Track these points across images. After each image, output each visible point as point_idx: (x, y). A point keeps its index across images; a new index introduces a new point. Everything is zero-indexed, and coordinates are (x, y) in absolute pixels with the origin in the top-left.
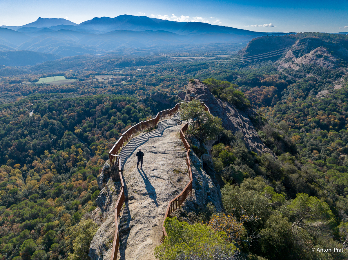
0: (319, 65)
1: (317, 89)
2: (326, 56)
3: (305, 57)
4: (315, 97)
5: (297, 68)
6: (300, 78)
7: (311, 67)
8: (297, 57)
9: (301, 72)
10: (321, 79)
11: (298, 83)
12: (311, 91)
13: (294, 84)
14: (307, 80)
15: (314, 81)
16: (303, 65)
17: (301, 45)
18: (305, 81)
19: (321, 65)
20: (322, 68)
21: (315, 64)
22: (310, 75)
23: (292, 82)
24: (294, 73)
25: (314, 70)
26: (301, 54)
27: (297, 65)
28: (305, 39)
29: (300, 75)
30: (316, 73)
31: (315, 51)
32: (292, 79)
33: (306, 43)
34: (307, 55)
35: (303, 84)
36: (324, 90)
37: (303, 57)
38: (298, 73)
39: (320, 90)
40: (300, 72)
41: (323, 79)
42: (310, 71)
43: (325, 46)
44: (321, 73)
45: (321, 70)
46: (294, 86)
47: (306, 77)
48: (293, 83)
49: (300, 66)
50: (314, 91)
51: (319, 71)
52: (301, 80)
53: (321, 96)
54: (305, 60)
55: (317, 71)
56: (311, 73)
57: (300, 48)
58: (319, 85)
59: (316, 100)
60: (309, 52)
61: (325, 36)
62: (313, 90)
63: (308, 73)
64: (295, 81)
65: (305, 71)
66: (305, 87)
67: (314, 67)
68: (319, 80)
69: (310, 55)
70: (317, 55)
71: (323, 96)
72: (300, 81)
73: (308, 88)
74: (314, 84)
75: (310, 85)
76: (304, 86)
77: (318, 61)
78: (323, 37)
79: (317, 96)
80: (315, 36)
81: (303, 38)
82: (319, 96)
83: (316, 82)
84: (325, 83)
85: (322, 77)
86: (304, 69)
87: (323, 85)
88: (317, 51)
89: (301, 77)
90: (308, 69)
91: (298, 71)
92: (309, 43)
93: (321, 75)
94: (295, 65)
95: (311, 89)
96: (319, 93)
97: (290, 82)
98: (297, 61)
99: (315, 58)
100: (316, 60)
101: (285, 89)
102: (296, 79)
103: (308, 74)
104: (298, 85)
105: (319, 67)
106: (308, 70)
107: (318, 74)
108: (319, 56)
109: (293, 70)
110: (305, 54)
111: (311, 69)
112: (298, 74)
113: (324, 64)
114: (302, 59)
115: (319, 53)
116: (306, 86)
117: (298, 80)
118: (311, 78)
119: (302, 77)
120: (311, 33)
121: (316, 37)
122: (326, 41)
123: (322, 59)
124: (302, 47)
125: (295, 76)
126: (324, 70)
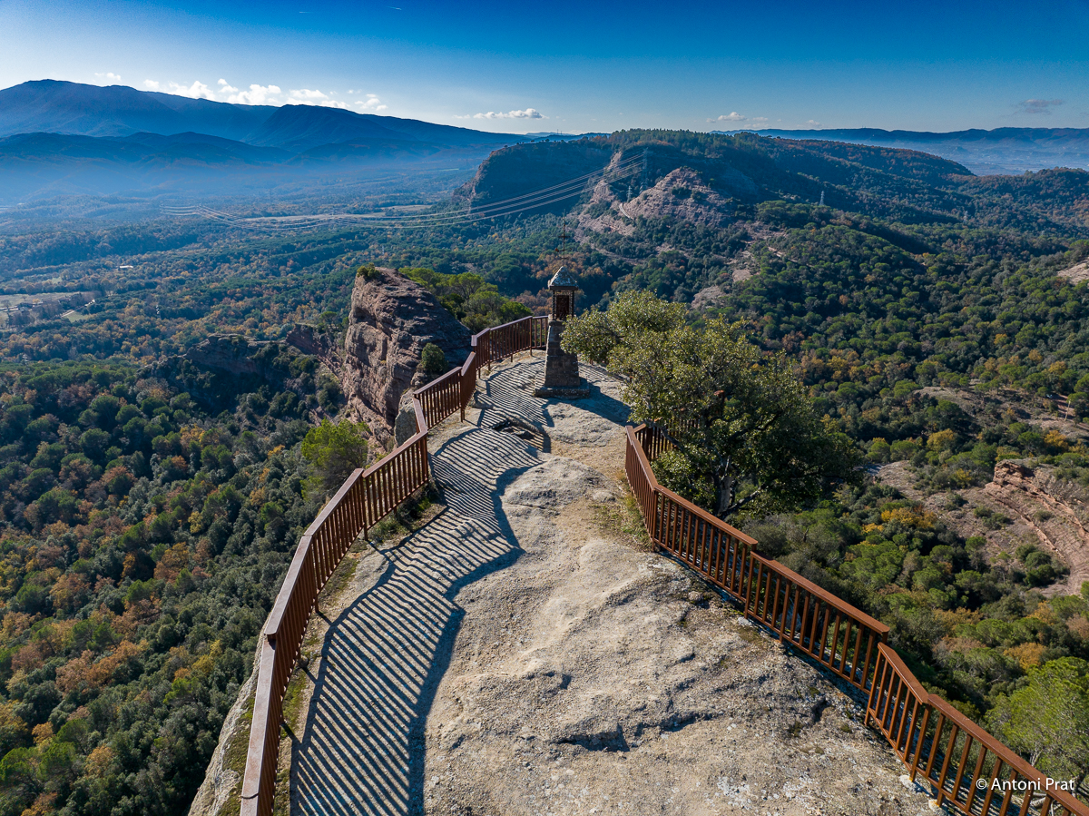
0: (683, 217)
1: (691, 286)
2: (699, 193)
3: (646, 197)
4: (689, 307)
5: (628, 231)
6: (641, 257)
7: (664, 225)
8: (624, 199)
9: (642, 240)
10: (696, 256)
11: (637, 272)
12: (676, 292)
13: (628, 277)
14: (660, 261)
15: (680, 264)
16: (644, 221)
17: (627, 164)
18: (656, 265)
19: (691, 217)
20: (693, 226)
21: (673, 215)
22: (665, 249)
23: (620, 270)
24: (623, 246)
25: (673, 232)
26: (632, 190)
27: (628, 222)
28: (638, 149)
29: (641, 251)
30: (680, 242)
31: (667, 179)
32: (621, 262)
33: (642, 158)
34: (649, 191)
35: (651, 273)
36: (708, 286)
37: (640, 198)
38: (634, 244)
39: (699, 288)
40: (638, 241)
41: (702, 256)
42: (663, 237)
43: (693, 166)
44: (692, 240)
45: (691, 232)
46: (629, 282)
47: (656, 253)
48: (625, 273)
49: (635, 225)
50: (683, 292)
51: (686, 236)
52: (645, 263)
53: (704, 302)
54: (645, 207)
55: (683, 234)
56: (669, 242)
57: (627, 175)
58: (693, 272)
59: (693, 316)
60: (652, 185)
61: (685, 140)
62: (680, 288)
63: (660, 241)
64: (630, 269)
65: (650, 237)
66: (658, 281)
67: (672, 224)
68: (691, 259)
69: (658, 190)
70: (675, 192)
71: (710, 304)
72: (643, 266)
73: (668, 283)
74: (680, 272)
75: (672, 275)
76: (656, 279)
77: (680, 207)
78: (681, 142)
79: (695, 305)
80: (661, 139)
81: (629, 147)
82: (698, 305)
83: (686, 264)
84: (708, 268)
85: (698, 251)
86: (647, 232)
87: (704, 271)
88: (673, 180)
89: (642, 255)
90: (658, 231)
91: (632, 240)
92: (649, 157)
93: (693, 247)
94: (621, 222)
95: (676, 287)
96: (698, 296)
97: (617, 272)
98: (626, 209)
99: (671, 199)
100: (675, 204)
101: (607, 294)
102: (631, 262)
103: (660, 245)
104: (641, 279)
105: (686, 223)
106: (660, 235)
107: (685, 243)
108: (682, 194)
109: (618, 237)
110: (644, 189)
111: (665, 230)
112: (634, 248)
113: (697, 215)
114: (639, 203)
115: (680, 184)
116: (662, 279)
117: (637, 266)
118: (669, 255)
119: (647, 256)
120: (649, 130)
121: (664, 143)
122: (689, 152)
123: (691, 200)
124: (631, 170)
125: (627, 252)
126: (700, 231)
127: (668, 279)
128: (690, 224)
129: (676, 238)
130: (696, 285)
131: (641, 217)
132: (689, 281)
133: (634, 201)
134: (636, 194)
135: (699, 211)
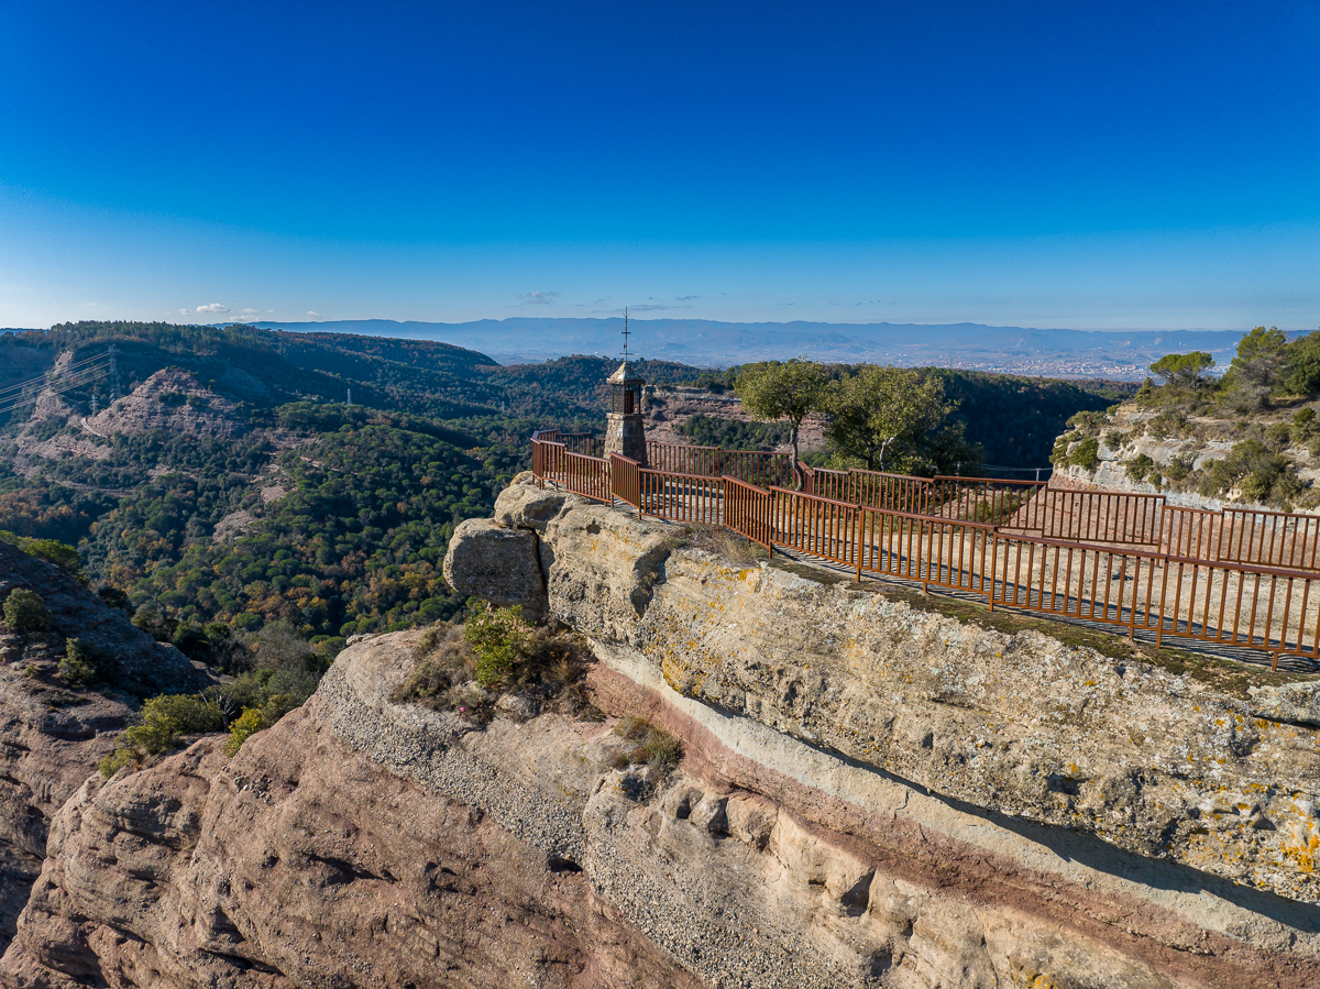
0: (180, 430)
1: (208, 515)
2: (197, 398)
3: (121, 407)
4: (211, 542)
5: (103, 454)
6: (129, 486)
7: (155, 441)
8: (86, 412)
9: (125, 464)
10: (207, 476)
11: (126, 505)
12: (188, 525)
13: (114, 514)
14: (157, 488)
15: (188, 489)
16: (124, 440)
17: (84, 367)
18: (151, 493)
19: (190, 428)
20: (197, 440)
21: (165, 427)
22: (161, 472)
23: (99, 506)
24: (97, 474)
25: (169, 450)
26: (98, 399)
27: (98, 442)
28: (102, 346)
29: (126, 477)
30: (181, 461)
31: (150, 382)
32: (98, 495)
33: (108, 357)
34: (124, 400)
35: (147, 505)
36: (231, 512)
37: (112, 409)
38: (114, 470)
39: (220, 516)
40: (119, 465)
41: (215, 476)
42: (155, 458)
43: (185, 366)
44: (198, 457)
45: (195, 448)
46: (116, 520)
47: (149, 478)
48: (108, 509)
49: (110, 445)
50: (199, 523)
51: (188, 452)
52: (135, 493)
53: (231, 533)
54: (122, 420)
55: (184, 451)
56: (165, 463)
57: (86, 381)
58: (208, 497)
59: (220, 552)
60: (128, 392)
61: (162, 335)
62: (194, 518)
63: (153, 462)
64: (115, 503)
65: (137, 458)
66: (161, 514)
67: (166, 439)
68: (201, 481)
69: (139, 396)
70: (163, 399)
71: (239, 533)
72: (135, 497)
73: (174, 515)
74: (188, 499)
75: (178, 504)
76: (157, 512)
77: (173, 418)
78: (158, 338)
79: (218, 538)
80: (128, 333)
81: (83, 344)
82: (223, 537)
83: (195, 488)
84: (227, 489)
85: (208, 470)
86: (131, 452)
87: (222, 494)
88: (158, 383)
89: (128, 482)
90: (148, 450)
91: (111, 464)
92: (118, 357)
93: (201, 465)
94: (88, 443)
95: (187, 519)
96: (220, 526)
97: (95, 509)
98: (93, 424)
99: (159, 407)
100: (166, 413)
101: (86, 540)
102: (114, 494)
103: (153, 467)
104: (134, 514)
105: (186, 436)
106: (150, 455)
107: (189, 461)
108: (174, 401)
109: (89, 463)
110: (116, 398)
111: (156, 447)
112: (116, 475)
113: (199, 426)
114: (111, 416)
115: (168, 389)
116: (165, 510)
117: (123, 497)
118: (169, 479)
119: (136, 483)
120: (108, 323)
121: (134, 338)
122: (172, 349)
123: (187, 407)
124: (91, 374)
125: (104, 481)
126: (208, 446)
127: (173, 510)
128: (191, 437)
129: (176, 457)
130: (215, 513)
131: (118, 434)
132: (204, 509)
133: (104, 414)
134: (104, 404)
135: (200, 420)
